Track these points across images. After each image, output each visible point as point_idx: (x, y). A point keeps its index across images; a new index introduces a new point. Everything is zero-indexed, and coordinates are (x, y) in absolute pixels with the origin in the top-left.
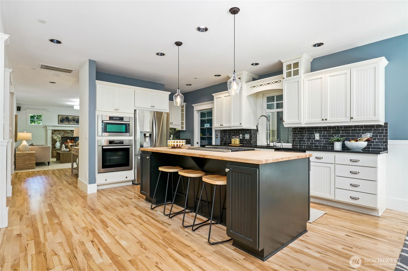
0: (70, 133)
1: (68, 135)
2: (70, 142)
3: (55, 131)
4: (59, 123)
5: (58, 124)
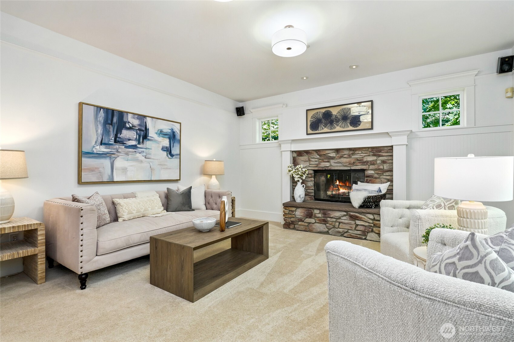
0: (333, 158)
1: (327, 164)
2: (341, 186)
3: (300, 153)
4: (310, 131)
5: (307, 134)
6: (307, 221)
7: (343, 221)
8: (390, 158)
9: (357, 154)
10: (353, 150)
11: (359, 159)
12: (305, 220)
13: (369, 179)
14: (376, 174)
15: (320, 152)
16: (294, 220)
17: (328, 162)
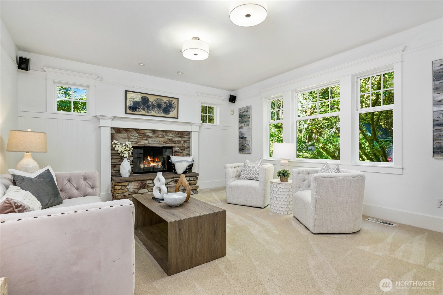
0: (150, 137)
1: (146, 142)
2: (152, 161)
3: (119, 130)
4: (128, 111)
5: (126, 113)
6: (141, 191)
7: (170, 185)
8: (188, 139)
9: (169, 135)
10: (166, 132)
11: (170, 139)
12: (138, 191)
13: (176, 153)
14: (180, 150)
15: (139, 131)
16: (127, 194)
17: (147, 140)
